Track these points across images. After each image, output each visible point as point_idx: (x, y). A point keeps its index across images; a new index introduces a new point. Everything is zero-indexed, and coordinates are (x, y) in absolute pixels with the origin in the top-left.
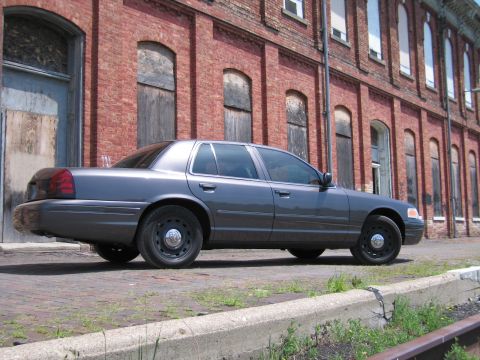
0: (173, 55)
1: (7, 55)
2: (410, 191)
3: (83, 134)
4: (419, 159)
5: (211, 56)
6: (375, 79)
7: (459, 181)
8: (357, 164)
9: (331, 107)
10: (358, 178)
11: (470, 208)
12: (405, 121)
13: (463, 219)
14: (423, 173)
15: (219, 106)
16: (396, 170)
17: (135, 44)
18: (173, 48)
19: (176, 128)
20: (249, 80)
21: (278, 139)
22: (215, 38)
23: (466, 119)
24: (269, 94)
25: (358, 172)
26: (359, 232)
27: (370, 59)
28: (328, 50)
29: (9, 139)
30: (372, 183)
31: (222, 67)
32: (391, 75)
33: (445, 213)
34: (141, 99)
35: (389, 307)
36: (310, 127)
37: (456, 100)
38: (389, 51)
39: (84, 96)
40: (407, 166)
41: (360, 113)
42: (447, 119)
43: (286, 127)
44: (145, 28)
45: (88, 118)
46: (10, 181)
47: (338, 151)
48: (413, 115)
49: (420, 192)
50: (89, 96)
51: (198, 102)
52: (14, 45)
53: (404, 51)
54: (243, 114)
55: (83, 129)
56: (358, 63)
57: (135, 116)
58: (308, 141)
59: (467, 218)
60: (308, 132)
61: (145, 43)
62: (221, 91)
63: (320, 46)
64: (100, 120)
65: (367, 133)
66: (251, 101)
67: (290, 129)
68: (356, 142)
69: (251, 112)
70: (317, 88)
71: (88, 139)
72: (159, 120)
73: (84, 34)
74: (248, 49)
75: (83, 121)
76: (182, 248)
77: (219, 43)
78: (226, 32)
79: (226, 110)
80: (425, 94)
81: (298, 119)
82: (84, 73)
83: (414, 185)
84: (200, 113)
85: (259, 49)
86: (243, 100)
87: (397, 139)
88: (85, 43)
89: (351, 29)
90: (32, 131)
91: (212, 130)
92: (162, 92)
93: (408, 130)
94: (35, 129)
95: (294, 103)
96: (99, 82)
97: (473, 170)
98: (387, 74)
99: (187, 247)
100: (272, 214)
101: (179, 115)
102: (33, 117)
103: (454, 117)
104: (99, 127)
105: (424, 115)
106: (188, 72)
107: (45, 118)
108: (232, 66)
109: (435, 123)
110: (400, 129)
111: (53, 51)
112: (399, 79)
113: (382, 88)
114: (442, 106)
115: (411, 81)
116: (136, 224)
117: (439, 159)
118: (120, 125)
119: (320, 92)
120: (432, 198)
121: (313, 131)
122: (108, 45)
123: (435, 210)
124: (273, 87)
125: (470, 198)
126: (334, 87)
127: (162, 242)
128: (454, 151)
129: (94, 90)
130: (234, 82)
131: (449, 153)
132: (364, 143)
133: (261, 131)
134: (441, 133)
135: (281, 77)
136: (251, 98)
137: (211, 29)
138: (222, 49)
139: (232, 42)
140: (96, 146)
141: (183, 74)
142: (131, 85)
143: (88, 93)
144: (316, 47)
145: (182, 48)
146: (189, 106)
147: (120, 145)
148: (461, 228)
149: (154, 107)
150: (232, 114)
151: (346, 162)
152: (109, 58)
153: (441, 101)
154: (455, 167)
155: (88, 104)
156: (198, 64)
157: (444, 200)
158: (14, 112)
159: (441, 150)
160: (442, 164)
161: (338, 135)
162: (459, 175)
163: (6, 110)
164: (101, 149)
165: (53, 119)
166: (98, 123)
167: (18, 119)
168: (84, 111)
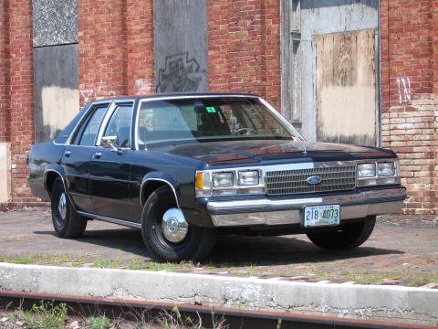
3: (381, 50)
29: (320, 74)
45: (385, 26)
55: (381, 44)
71: (386, 56)
90: (347, 56)
102: (346, 38)
104: (392, 36)
107: (361, 35)
155: (384, 5)
158: (324, 37)
163: (316, 37)
164: (395, 68)
165: (371, 33)
166: (390, 31)
167: (329, 46)
168: (380, 16)
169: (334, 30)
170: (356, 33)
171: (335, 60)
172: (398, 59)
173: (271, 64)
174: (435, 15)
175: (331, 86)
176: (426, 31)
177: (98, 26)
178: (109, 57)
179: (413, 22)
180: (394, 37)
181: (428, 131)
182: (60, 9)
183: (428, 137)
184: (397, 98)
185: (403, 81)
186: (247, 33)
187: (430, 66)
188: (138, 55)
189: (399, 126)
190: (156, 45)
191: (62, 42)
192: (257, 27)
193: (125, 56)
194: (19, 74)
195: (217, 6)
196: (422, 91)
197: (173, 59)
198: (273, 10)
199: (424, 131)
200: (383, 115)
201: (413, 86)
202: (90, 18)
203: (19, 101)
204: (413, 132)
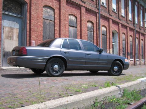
0: (54, 10)
1: (4, 10)
2: (123, 51)
3: (27, 34)
4: (126, 42)
5: (65, 10)
6: (114, 17)
7: (138, 48)
8: (108, 43)
9: (101, 26)
10: (108, 47)
11: (141, 57)
12: (123, 30)
13: (139, 60)
14: (127, 46)
15: (67, 25)
16: (119, 45)
17: (42, 7)
18: (54, 8)
19: (54, 32)
20: (76, 18)
21: (85, 36)
22: (66, 5)
23: (141, 30)
24: (82, 22)
25: (108, 46)
26: (110, 66)
27: (113, 11)
28: (100, 8)
29: (4, 36)
30: (112, 49)
31: (68, 14)
32: (119, 16)
33: (133, 58)
34: (44, 23)
35: (122, 91)
36: (94, 32)
37: (138, 24)
38: (118, 9)
39: (27, 22)
40: (123, 44)
41: (109, 28)
42: (135, 30)
43: (87, 32)
44: (45, 2)
45: (28, 29)
46: (4, 48)
47: (102, 40)
48: (125, 29)
49: (126, 52)
50: (29, 23)
51: (61, 24)
52: (6, 6)
53: (123, 9)
54: (74, 28)
55: (27, 33)
56: (109, 13)
57: (42, 28)
58: (94, 36)
59: (140, 59)
60: (93, 33)
61: (45, 6)
62: (68, 21)
63: (98, 7)
64: (32, 30)
65: (111, 34)
66: (77, 24)
67: (88, 33)
68: (108, 36)
69: (77, 28)
70: (97, 20)
71: (28, 36)
72: (49, 30)
73: (27, 3)
74: (76, 8)
75: (27, 30)
76: (59, 71)
77: (68, 6)
78: (70, 3)
79: (69, 27)
80: (129, 22)
81: (91, 29)
82: (27, 15)
83: (124, 50)
84: (62, 28)
85: (79, 8)
86: (74, 24)
87: (120, 36)
88: (27, 6)
89: (107, 2)
91: (65, 33)
92: (50, 21)
93: (123, 33)
94: (12, 32)
95: (89, 25)
96: (32, 18)
97: (142, 45)
98: (117, 16)
99: (60, 70)
100: (85, 61)
101: (55, 28)
102: (12, 29)
103: (137, 29)
104: (32, 32)
105: (128, 28)
106: (58, 15)
107: (15, 29)
108: (71, 13)
109: (131, 31)
110: (121, 33)
111: (18, 8)
112: (121, 17)
113: (116, 20)
114: (134, 26)
115: (125, 18)
116: (45, 63)
117: (132, 42)
118: (38, 31)
119: (98, 21)
120: (130, 53)
121: (95, 33)
122: (35, 7)
123: (131, 57)
124: (83, 20)
125: (141, 54)
126: (102, 20)
127: (53, 69)
128: (137, 40)
129: (30, 21)
130: (72, 18)
131: (135, 40)
132: (110, 37)
133: (80, 33)
134: (133, 34)
135: (86, 17)
136: (77, 23)
137: (65, 2)
138: (68, 8)
139: (71, 6)
140: (30, 38)
141: (57, 16)
142: (41, 19)
143: (28, 21)
144: (97, 8)
145: (56, 8)
146: (58, 25)
147: (38, 37)
148: (138, 63)
149: (48, 26)
150: (71, 28)
151: (105, 42)
152: (34, 11)
153: (133, 24)
154: (137, 44)
155: (28, 25)
156: (61, 13)
157: (133, 54)
158: (6, 27)
159: (133, 39)
160: (133, 43)
161: (102, 34)
162: (138, 47)
171: (9, 34)
175: (7, 40)
201: (35, 43)
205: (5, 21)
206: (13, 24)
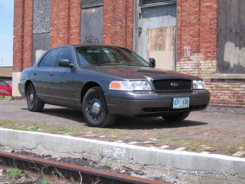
3: (177, 34)
29: (150, 45)
45: (179, 25)
71: (179, 37)
75: (177, 27)
90: (161, 38)
94: (163, 36)
102: (161, 30)
107: (168, 29)
140: (181, 41)
143: (179, 8)
158: (151, 30)
163: (148, 30)
164: (183, 42)
165: (172, 28)
166: (182, 26)
167: (154, 33)
168: (177, 20)
169: (156, 27)
170: (166, 28)
171: (156, 40)
172: (185, 38)
173: (129, 40)
174: (201, 19)
175: (154, 51)
176: (198, 26)
177: (58, 25)
178: (62, 38)
179: (192, 22)
180: (183, 28)
181: (197, 70)
182: (44, 19)
183: (197, 72)
184: (184, 55)
185: (187, 48)
186: (119, 27)
187: (199, 41)
188: (74, 37)
189: (184, 67)
190: (81, 33)
191: (45, 32)
192: (124, 25)
193: (69, 37)
194: (27, 45)
195: (107, 16)
196: (195, 52)
197: (88, 39)
198: (130, 18)
199: (195, 70)
200: (177, 63)
201: (191, 50)
202: (55, 22)
203: (27, 56)
204: (191, 70)
205: (152, 19)
206: (166, 21)
